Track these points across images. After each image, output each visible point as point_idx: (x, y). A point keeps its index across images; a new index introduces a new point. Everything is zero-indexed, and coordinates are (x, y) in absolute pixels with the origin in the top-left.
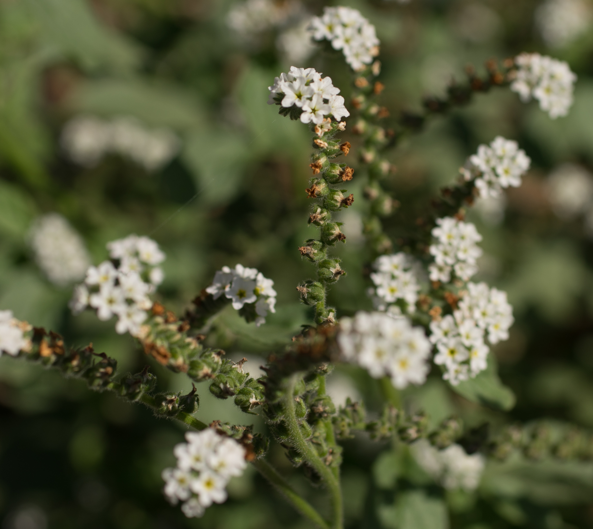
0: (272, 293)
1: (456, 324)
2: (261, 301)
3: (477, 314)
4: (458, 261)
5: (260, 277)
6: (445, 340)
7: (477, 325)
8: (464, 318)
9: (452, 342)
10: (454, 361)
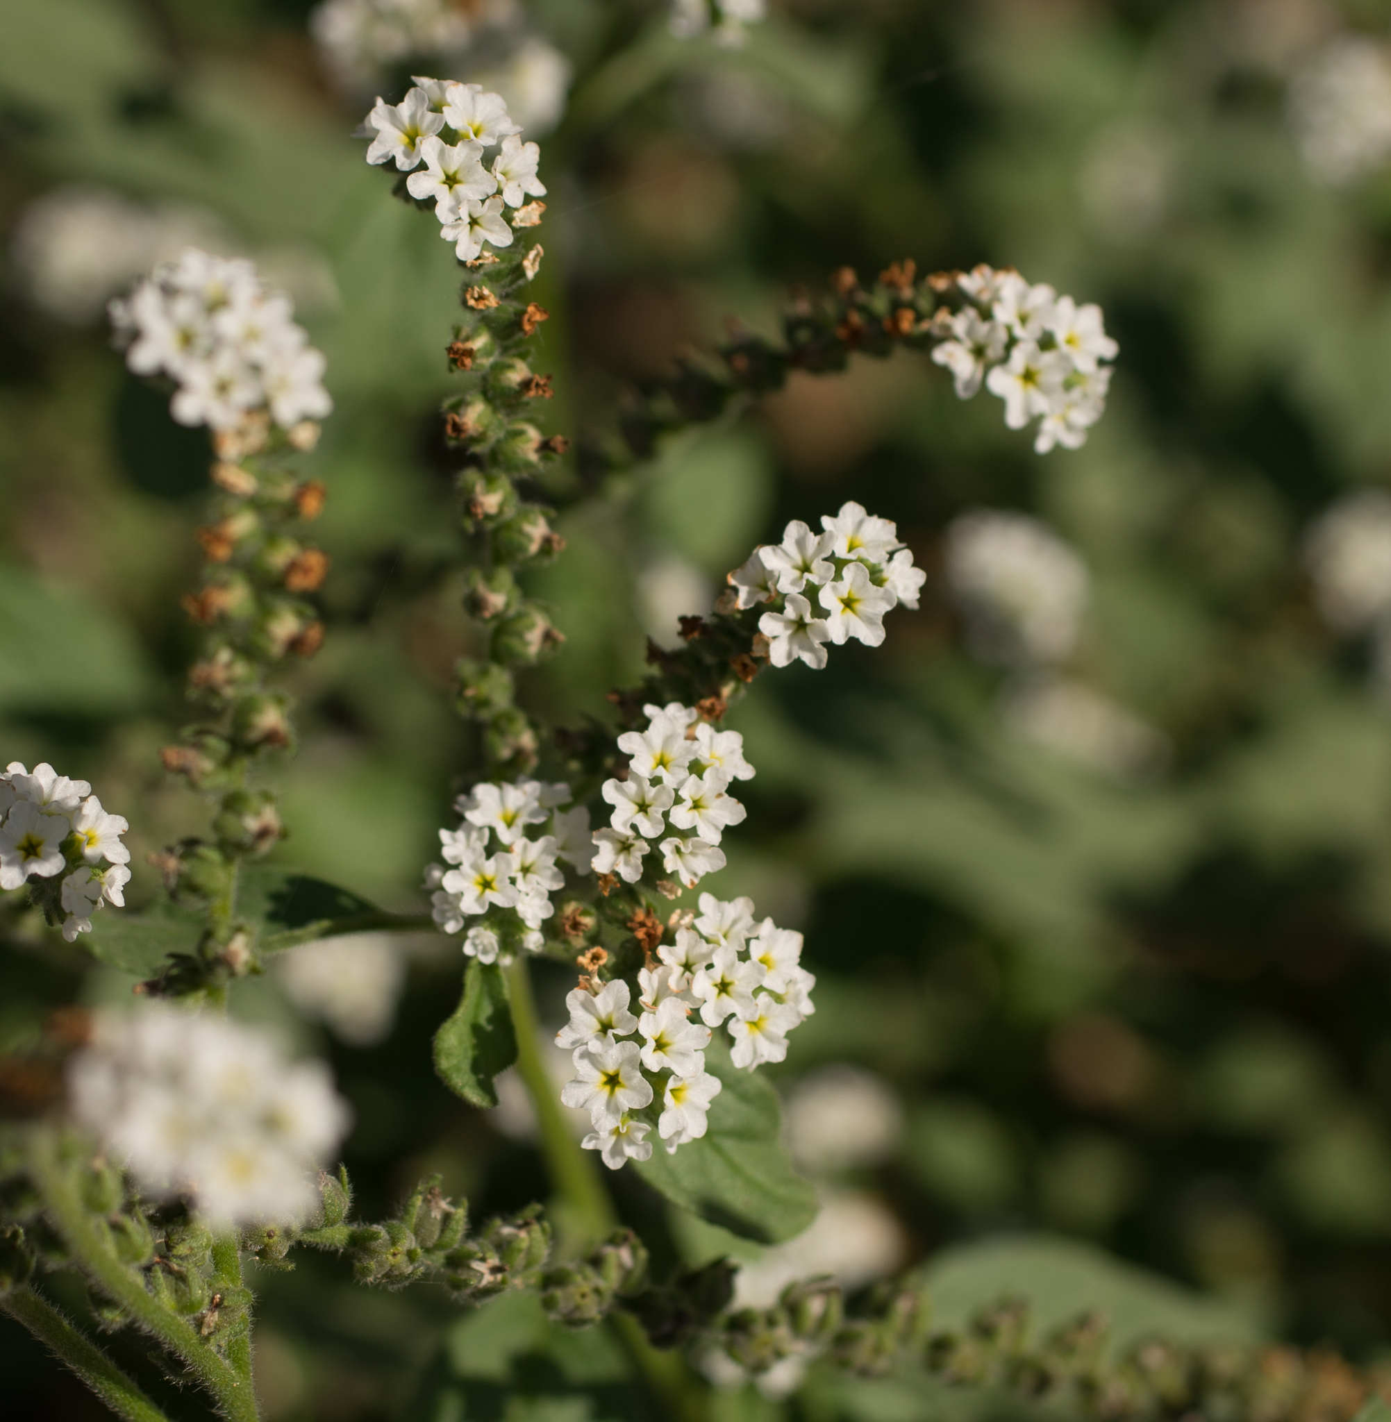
0: (118, 854)
1: (635, 1009)
2: (80, 876)
3: (703, 985)
4: (670, 830)
5: (92, 807)
6: (595, 1046)
7: (695, 1017)
8: (662, 992)
9: (614, 1056)
10: (612, 1106)
